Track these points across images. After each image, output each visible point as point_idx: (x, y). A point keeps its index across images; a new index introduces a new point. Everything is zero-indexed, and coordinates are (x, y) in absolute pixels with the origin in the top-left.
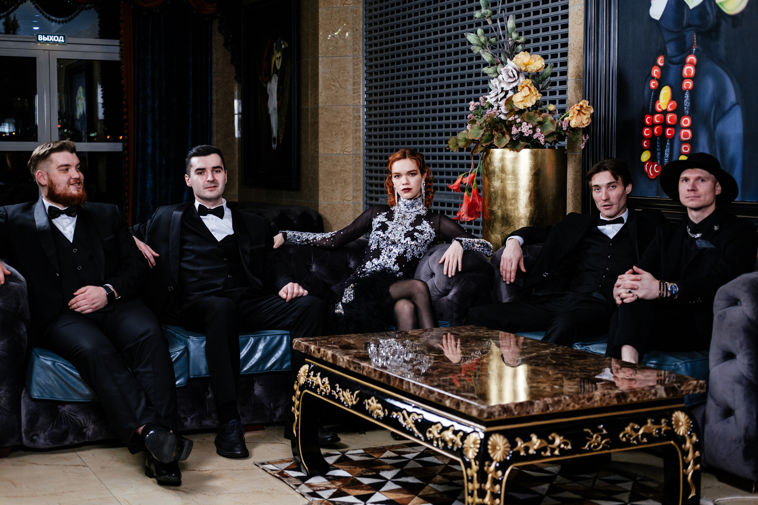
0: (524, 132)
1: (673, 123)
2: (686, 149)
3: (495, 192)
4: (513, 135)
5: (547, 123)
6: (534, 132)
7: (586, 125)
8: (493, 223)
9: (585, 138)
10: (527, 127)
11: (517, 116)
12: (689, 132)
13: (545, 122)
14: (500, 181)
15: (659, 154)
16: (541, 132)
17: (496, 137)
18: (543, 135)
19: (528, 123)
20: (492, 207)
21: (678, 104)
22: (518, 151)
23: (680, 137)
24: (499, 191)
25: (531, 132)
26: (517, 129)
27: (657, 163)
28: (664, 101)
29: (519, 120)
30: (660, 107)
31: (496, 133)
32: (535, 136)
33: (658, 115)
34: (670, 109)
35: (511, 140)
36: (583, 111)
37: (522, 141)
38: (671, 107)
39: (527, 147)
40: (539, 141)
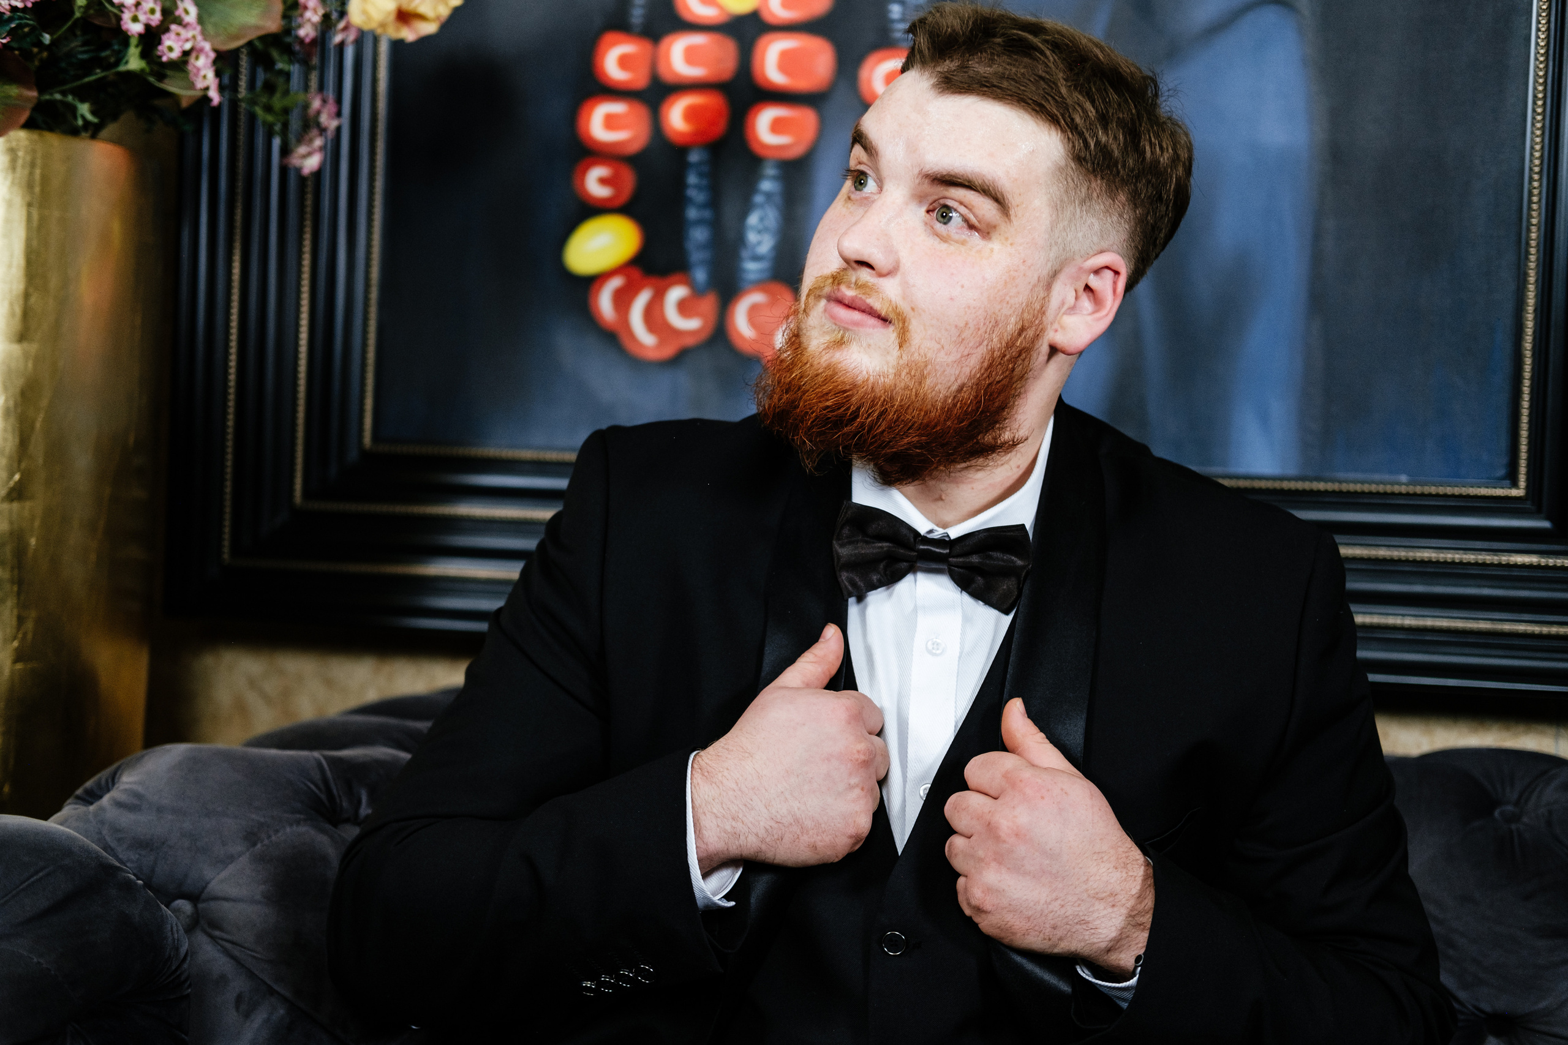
1: (803, 84)
6: (169, 20)
15: (698, 235)
16: (204, 27)
18: (209, 46)
27: (689, 282)
32: (172, 46)
33: (698, 39)
34: (778, 11)
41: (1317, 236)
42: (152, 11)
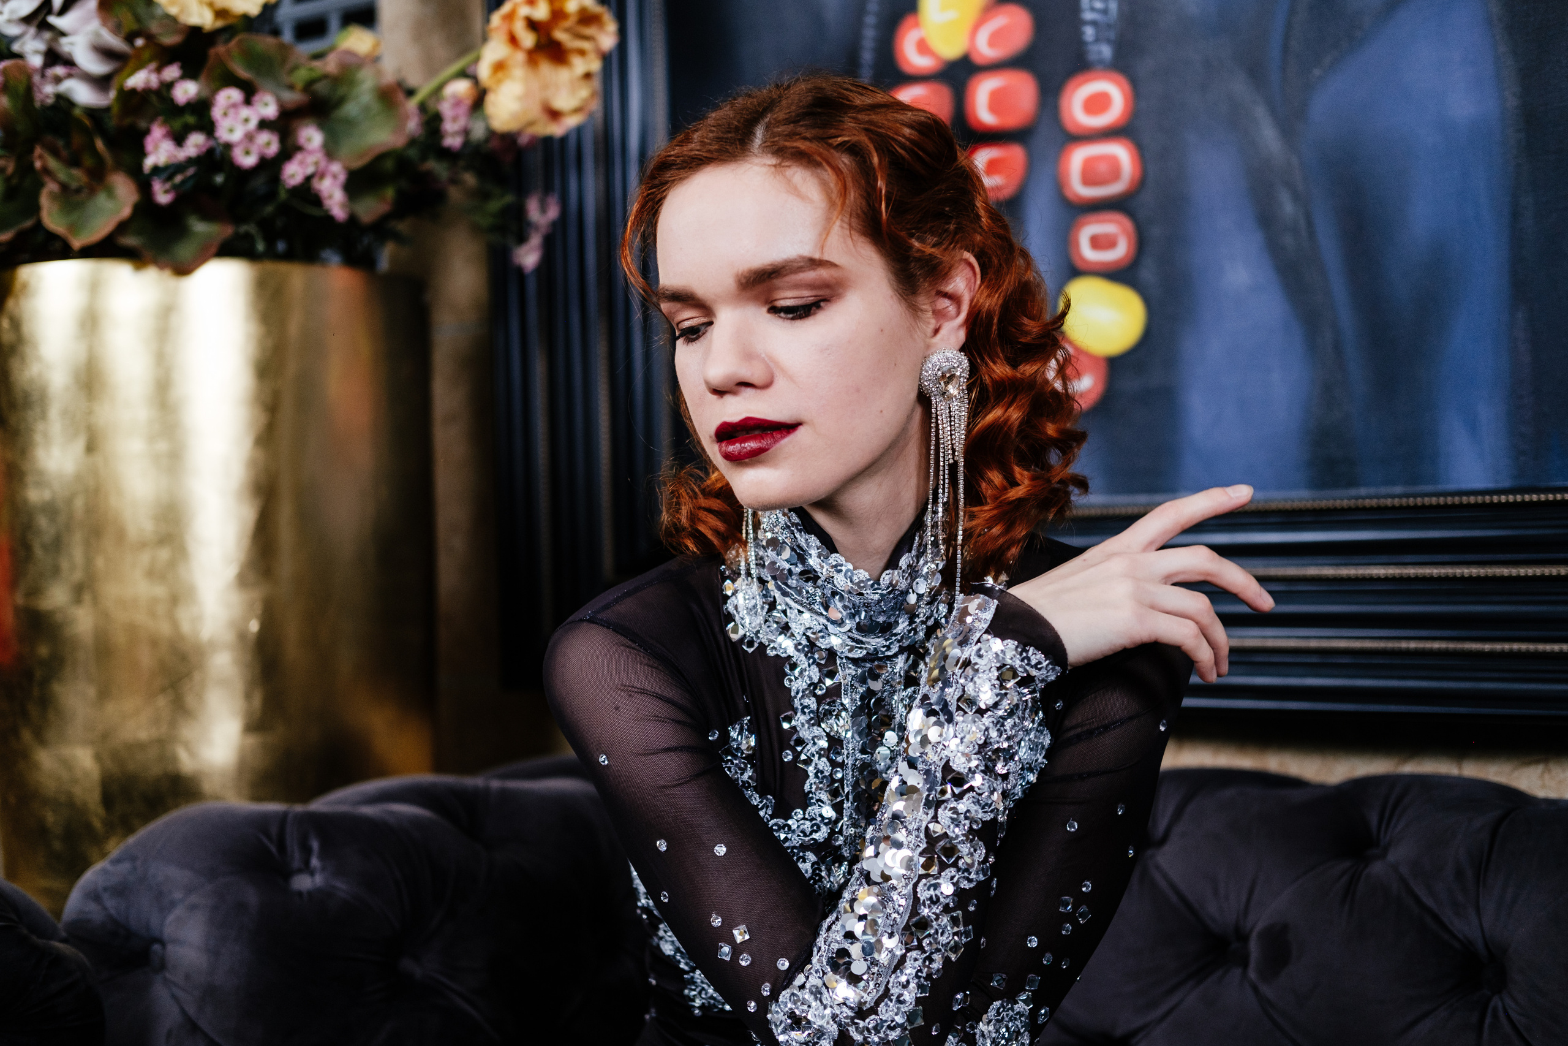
0: (236, 136)
1: (1012, 120)
2: (1097, 243)
3: (51, 509)
4: (156, 170)
5: (351, 109)
6: (289, 150)
7: (571, 122)
8: (45, 682)
9: (543, 209)
10: (245, 112)
11: (172, 72)
12: (1121, 153)
13: (341, 101)
14: (80, 445)
16: (330, 151)
17: (51, 187)
18: (336, 168)
19: (249, 93)
20: (35, 591)
21: (1041, 25)
22: (183, 270)
23: (1059, 186)
24: (79, 503)
25: (269, 144)
26: (179, 139)
28: (951, 15)
29: (186, 91)
30: (923, 47)
31: (52, 163)
32: (294, 172)
33: (918, 90)
34: (985, 50)
35: (146, 206)
36: (560, 35)
37: (206, 216)
38: (993, 41)
39: (227, 250)
40: (316, 200)
41: (1515, 214)
42: (268, 144)
